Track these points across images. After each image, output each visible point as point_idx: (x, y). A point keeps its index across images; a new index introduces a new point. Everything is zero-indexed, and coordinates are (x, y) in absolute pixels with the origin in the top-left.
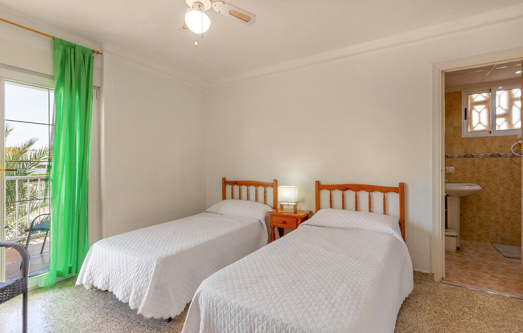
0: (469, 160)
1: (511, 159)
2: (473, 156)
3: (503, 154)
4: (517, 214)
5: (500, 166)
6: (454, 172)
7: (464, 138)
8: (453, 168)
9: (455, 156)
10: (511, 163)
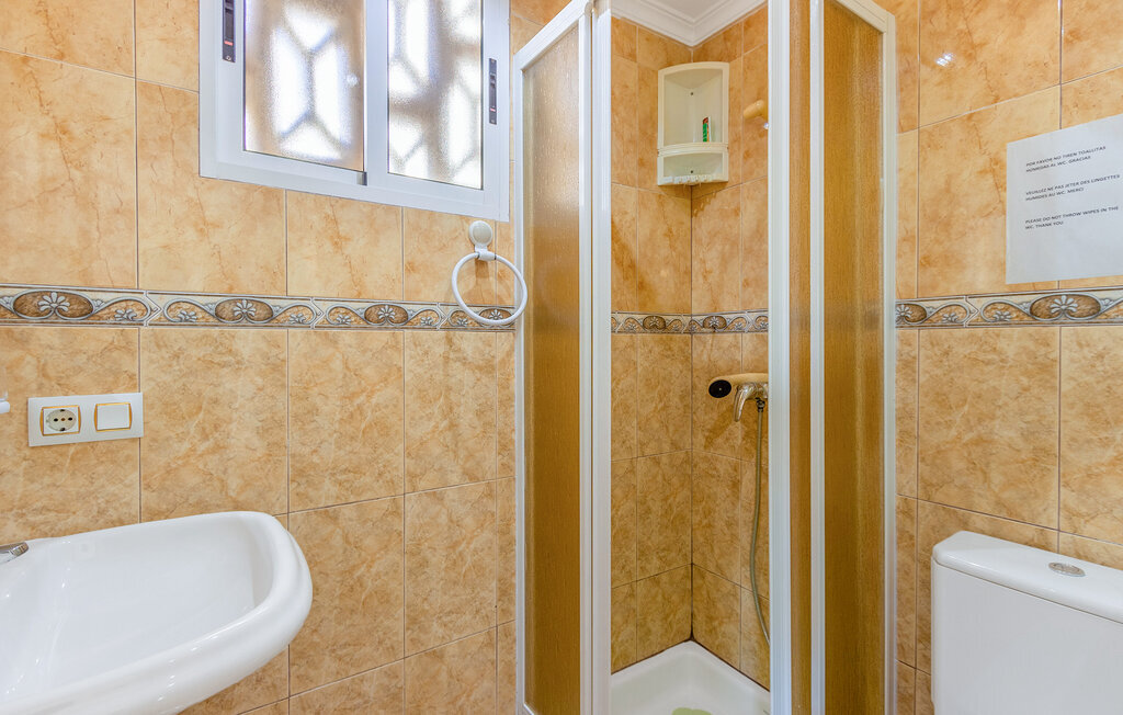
0: (248, 340)
1: (449, 341)
2: (270, 317)
3: (418, 308)
4: (468, 617)
5: (408, 378)
6: (138, 430)
7: (213, 183)
8: (135, 399)
9: (147, 310)
10: (447, 359)
